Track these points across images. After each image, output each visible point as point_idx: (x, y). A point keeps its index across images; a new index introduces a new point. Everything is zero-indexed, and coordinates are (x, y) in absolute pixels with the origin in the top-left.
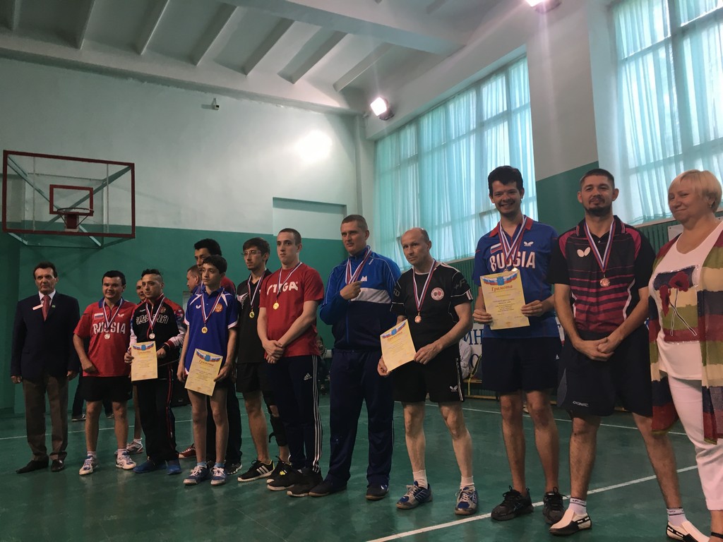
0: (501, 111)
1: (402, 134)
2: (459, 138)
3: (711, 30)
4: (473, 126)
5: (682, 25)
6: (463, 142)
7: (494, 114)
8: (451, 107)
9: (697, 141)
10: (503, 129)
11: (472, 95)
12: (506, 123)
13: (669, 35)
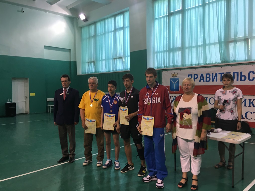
0: (121, 26)
1: (90, 27)
2: (108, 32)
3: (178, 15)
4: (113, 29)
5: (171, 12)
6: (110, 34)
7: (119, 27)
8: (106, 21)
9: (171, 47)
10: (122, 32)
11: (113, 19)
12: (123, 31)
13: (168, 14)
